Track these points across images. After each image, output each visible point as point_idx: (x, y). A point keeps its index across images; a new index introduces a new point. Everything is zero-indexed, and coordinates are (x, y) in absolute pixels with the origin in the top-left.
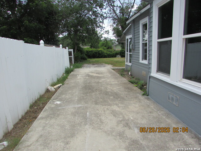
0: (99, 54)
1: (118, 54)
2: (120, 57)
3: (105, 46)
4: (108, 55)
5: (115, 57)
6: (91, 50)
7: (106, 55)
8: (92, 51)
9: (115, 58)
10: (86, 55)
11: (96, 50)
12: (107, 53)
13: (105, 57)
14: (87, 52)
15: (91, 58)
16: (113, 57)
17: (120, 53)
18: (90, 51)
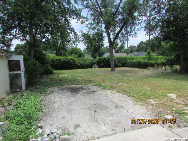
0: (70, 63)
1: (95, 64)
2: (98, 67)
3: (76, 54)
4: (82, 65)
5: (91, 67)
6: (58, 57)
7: (79, 64)
8: (59, 60)
9: (90, 69)
10: (51, 65)
11: (65, 58)
12: (80, 63)
13: (78, 67)
14: (53, 61)
15: (58, 70)
16: (88, 68)
17: (97, 62)
18: (57, 60)
